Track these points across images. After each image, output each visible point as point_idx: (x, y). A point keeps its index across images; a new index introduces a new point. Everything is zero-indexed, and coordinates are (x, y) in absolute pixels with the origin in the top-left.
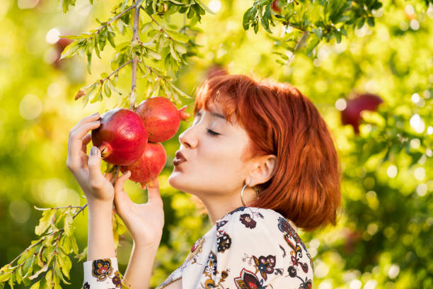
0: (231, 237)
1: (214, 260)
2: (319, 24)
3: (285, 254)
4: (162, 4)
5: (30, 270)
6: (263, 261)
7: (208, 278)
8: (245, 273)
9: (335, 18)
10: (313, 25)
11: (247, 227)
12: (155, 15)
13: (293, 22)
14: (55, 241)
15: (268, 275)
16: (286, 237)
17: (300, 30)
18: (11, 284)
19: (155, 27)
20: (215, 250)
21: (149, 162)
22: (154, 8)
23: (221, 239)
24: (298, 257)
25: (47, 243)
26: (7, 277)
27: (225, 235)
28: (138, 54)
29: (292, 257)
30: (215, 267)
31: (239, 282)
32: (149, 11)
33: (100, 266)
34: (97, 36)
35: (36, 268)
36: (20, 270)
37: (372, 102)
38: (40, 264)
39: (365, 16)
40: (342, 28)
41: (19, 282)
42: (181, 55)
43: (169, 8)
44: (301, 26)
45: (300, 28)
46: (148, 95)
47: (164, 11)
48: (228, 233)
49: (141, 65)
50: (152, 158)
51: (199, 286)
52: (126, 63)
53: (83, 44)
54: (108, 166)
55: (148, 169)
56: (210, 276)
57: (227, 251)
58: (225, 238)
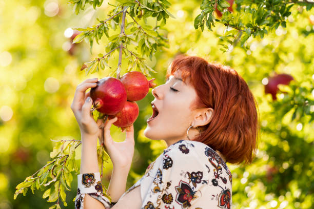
0: (172, 159)
1: (160, 174)
2: (249, 25)
3: (209, 171)
4: (141, 10)
5: (45, 180)
6: (194, 175)
7: (156, 185)
8: (182, 184)
9: (259, 22)
10: (245, 26)
11: (183, 152)
12: (136, 17)
13: (232, 24)
14: (63, 162)
15: (197, 184)
16: (210, 160)
17: (236, 30)
18: (32, 189)
19: (136, 25)
20: (161, 168)
21: (127, 113)
22: (135, 12)
23: (166, 160)
24: (219, 173)
25: (57, 163)
26: (30, 184)
27: (169, 158)
28: (123, 42)
29: (215, 173)
30: (161, 179)
31: (178, 189)
32: (132, 14)
33: (87, 178)
34: (97, 29)
35: (49, 179)
36: (38, 180)
37: (286, 79)
38: (52, 176)
39: (280, 21)
40: (264, 28)
41: (38, 188)
42: (152, 44)
43: (145, 13)
44: (237, 27)
45: (236, 28)
46: (129, 70)
47: (141, 15)
48: (170, 157)
49: (126, 50)
50: (129, 111)
51: (150, 191)
52: (115, 48)
53: (87, 34)
54: (100, 115)
55: (126, 118)
56: (157, 184)
57: (170, 168)
58: (168, 160)
